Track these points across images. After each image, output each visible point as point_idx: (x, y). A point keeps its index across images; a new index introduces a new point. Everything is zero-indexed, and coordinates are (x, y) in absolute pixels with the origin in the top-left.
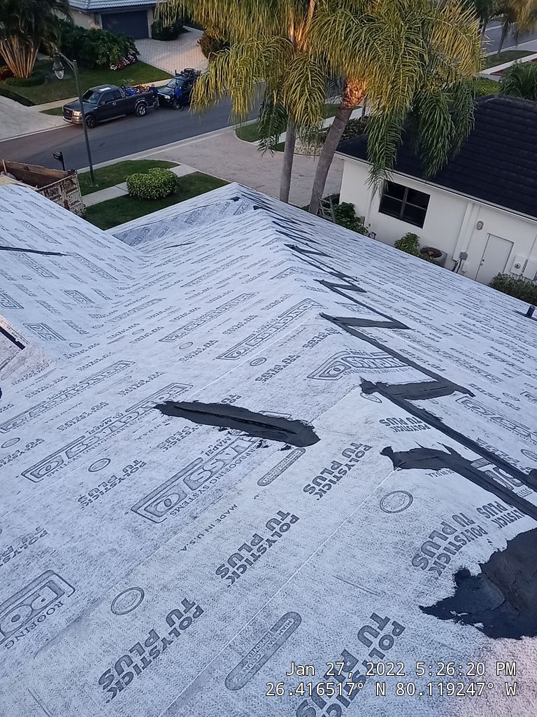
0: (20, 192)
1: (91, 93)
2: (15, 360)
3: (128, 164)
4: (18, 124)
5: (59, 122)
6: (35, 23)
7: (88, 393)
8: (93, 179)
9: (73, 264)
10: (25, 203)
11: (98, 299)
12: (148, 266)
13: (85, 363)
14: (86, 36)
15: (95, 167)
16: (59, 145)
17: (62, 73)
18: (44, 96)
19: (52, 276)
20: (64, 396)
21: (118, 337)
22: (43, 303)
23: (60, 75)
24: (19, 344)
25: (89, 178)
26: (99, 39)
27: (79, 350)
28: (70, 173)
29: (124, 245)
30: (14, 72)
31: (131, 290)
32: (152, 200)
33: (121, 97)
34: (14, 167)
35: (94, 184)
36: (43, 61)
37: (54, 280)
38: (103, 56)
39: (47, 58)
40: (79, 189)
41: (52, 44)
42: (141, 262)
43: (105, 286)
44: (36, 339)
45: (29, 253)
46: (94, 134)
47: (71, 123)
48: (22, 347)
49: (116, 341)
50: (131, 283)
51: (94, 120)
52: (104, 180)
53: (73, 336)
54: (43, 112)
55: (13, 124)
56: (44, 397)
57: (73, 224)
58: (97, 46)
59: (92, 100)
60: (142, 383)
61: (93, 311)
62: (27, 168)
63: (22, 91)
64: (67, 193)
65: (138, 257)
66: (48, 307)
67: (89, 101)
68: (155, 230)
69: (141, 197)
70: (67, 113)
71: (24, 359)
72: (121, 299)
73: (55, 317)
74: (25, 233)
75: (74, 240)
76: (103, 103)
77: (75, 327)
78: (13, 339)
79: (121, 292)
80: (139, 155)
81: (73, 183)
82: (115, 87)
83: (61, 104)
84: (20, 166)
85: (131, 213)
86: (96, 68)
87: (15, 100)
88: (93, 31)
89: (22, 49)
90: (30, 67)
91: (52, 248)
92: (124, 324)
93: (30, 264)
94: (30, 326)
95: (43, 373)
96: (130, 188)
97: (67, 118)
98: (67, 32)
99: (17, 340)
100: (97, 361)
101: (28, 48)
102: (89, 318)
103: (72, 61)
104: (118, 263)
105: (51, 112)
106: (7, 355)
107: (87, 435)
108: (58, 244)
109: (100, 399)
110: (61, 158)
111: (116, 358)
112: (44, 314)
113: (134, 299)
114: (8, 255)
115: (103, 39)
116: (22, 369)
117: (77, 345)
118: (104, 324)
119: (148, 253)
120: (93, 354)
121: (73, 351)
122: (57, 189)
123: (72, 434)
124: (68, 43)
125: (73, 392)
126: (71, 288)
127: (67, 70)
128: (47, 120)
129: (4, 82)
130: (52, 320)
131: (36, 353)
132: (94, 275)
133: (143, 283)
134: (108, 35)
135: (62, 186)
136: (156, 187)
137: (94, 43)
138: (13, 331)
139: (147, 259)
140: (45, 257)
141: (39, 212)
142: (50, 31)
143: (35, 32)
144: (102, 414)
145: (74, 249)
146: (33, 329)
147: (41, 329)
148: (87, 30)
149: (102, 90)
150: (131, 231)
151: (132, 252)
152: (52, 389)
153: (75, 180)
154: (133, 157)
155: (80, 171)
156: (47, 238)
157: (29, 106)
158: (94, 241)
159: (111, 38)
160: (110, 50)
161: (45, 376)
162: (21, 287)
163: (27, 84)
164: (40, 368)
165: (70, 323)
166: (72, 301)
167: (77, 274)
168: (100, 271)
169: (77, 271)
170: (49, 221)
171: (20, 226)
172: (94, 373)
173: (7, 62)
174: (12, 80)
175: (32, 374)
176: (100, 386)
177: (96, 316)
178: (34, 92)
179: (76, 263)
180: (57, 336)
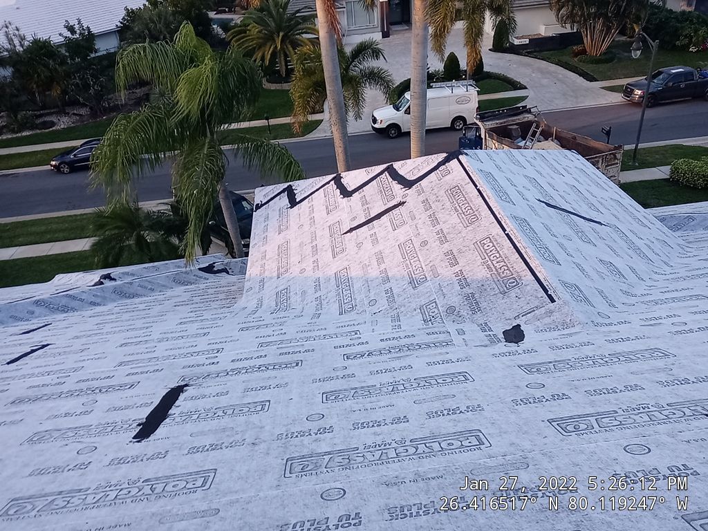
0: (573, 158)
1: (660, 73)
2: (543, 310)
3: (677, 148)
4: (576, 97)
5: (617, 98)
6: (625, 7)
7: (620, 369)
8: (635, 156)
9: (612, 235)
10: (575, 169)
11: (632, 278)
12: (690, 257)
13: (614, 336)
14: (673, 18)
15: (641, 146)
16: (609, 120)
17: (639, 53)
18: (609, 73)
19: (590, 242)
20: (591, 362)
21: (652, 322)
22: (578, 265)
23: (636, 54)
24: (550, 297)
25: (630, 156)
26: (687, 20)
27: (607, 321)
28: (616, 148)
29: (665, 229)
30: (588, 50)
31: (667, 277)
32: (695, 188)
33: (693, 80)
34: (563, 135)
35: (634, 162)
36: (619, 41)
37: (591, 247)
38: (686, 36)
39: (623, 38)
40: (619, 165)
41: (635, 25)
42: (681, 250)
43: (641, 266)
44: (567, 297)
45: (572, 216)
46: (651, 113)
47: (629, 101)
48: (553, 301)
49: (651, 325)
50: (668, 270)
51: (654, 100)
52: (646, 160)
53: (603, 307)
54: (603, 88)
55: (572, 96)
56: (568, 354)
57: (617, 197)
58: (682, 27)
59: (660, 80)
60: (687, 381)
61: (625, 287)
62: (575, 138)
63: (588, 68)
64: (606, 166)
65: (679, 245)
66: (582, 270)
67: (655, 81)
68: (702, 221)
69: (682, 183)
70: (627, 91)
71: (551, 312)
72: (655, 284)
73: (588, 282)
74: (572, 197)
75: (616, 213)
76: (671, 84)
77: (605, 298)
78: (546, 291)
79: (656, 277)
80: (695, 141)
81: (615, 158)
82: (689, 69)
83: (624, 82)
84: (569, 135)
85: (666, 198)
86: (674, 48)
87: (580, 75)
88: (683, 12)
89: (603, 30)
90: (604, 47)
91: (594, 216)
92: (661, 311)
93: (573, 226)
94: (564, 284)
95: (566, 331)
96: (672, 172)
97: (626, 96)
98: (655, 14)
99: (549, 293)
100: (628, 339)
101: (609, 29)
102: (620, 293)
103: (654, 42)
104: (657, 246)
105: (612, 89)
106: (536, 303)
107: (620, 412)
108: (600, 213)
109: (633, 380)
110: (608, 133)
111: (653, 343)
112: (578, 276)
113: (671, 287)
114: (555, 213)
115: (691, 21)
116: (547, 320)
117: (605, 316)
118: (636, 304)
119: (689, 243)
120: (624, 330)
121: (600, 320)
122: (598, 162)
123: (604, 404)
124: (651, 24)
125: (600, 361)
126: (607, 259)
127: (646, 48)
128: (605, 95)
129: (576, 59)
130: (584, 284)
131: (565, 310)
132: (630, 252)
133: (683, 273)
134: (698, 17)
135: (604, 159)
136: (704, 176)
137: (679, 25)
138: (548, 283)
139: (689, 250)
140: (587, 223)
141: (587, 180)
142: (638, 13)
143: (621, 15)
144: (636, 397)
145: (614, 221)
146: (567, 287)
147: (573, 288)
148: (676, 12)
149: (674, 71)
150: (672, 216)
151: (674, 238)
152: (577, 350)
153: (618, 156)
154: (687, 142)
155: (627, 147)
156: (591, 205)
157: (591, 81)
158: (635, 218)
159: (701, 20)
160: (696, 31)
161: (570, 335)
162: (561, 245)
163: (597, 61)
164: (565, 325)
165: (601, 292)
166: (605, 271)
167: (615, 247)
168: (637, 250)
169: (614, 243)
170: (594, 189)
171: (569, 190)
172: (625, 350)
173: (585, 42)
174: (584, 57)
175: (556, 329)
176: (634, 366)
177: (626, 293)
178: (601, 69)
179: (615, 236)
180: (587, 300)
